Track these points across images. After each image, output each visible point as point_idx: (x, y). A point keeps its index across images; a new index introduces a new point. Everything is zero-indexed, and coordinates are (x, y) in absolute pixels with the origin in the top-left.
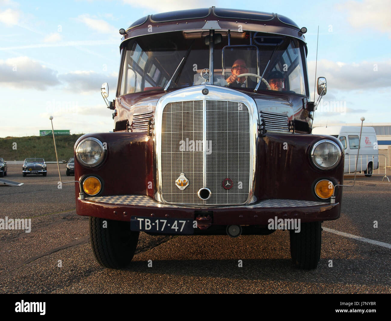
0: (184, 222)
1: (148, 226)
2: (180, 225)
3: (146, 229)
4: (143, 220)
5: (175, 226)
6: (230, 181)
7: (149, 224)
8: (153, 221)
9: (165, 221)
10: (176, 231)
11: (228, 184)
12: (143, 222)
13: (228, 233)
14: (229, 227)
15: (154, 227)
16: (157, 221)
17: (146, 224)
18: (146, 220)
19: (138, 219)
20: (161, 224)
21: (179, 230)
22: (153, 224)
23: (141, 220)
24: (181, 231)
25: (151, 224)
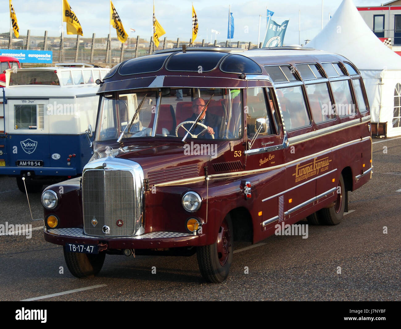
0: (93, 247)
1: (75, 249)
2: (91, 248)
3: (74, 250)
4: (71, 245)
5: (88, 249)
6: (121, 221)
7: (75, 247)
8: (77, 246)
9: (83, 246)
10: (89, 252)
11: (120, 223)
12: (72, 246)
13: (124, 254)
14: (124, 250)
15: (77, 250)
16: (79, 246)
17: (73, 248)
18: (73, 245)
19: (69, 245)
20: (81, 248)
21: (91, 251)
22: (77, 248)
23: (70, 245)
24: (92, 252)
25: (76, 248)
